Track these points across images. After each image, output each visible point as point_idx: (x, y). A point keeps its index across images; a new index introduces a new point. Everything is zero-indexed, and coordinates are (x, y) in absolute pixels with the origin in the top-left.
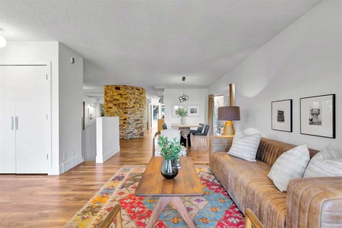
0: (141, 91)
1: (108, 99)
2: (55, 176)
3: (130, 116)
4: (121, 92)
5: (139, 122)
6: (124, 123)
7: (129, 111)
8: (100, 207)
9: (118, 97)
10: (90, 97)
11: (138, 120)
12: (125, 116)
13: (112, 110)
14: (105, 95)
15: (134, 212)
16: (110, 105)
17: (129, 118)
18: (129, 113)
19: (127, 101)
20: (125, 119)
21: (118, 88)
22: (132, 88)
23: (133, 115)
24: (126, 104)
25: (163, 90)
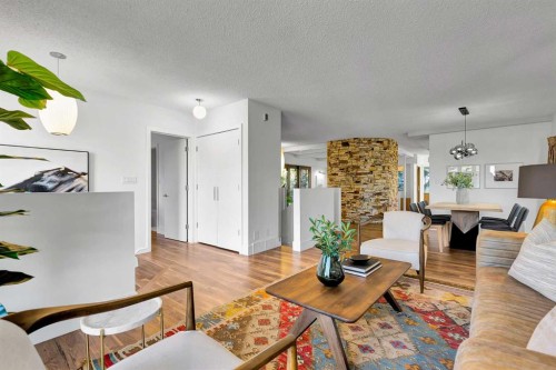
0: (386, 144)
1: (333, 162)
2: (243, 256)
3: (365, 186)
4: (350, 149)
5: (381, 197)
6: (355, 197)
7: (364, 179)
8: (258, 301)
9: (346, 158)
10: (318, 159)
11: (379, 194)
12: (357, 186)
13: (337, 178)
14: (329, 155)
15: (288, 320)
16: (335, 170)
17: (363, 190)
18: (363, 181)
19: (361, 163)
20: (356, 192)
21: (346, 144)
22: (370, 141)
23: (371, 185)
24: (358, 167)
25: (427, 137)
